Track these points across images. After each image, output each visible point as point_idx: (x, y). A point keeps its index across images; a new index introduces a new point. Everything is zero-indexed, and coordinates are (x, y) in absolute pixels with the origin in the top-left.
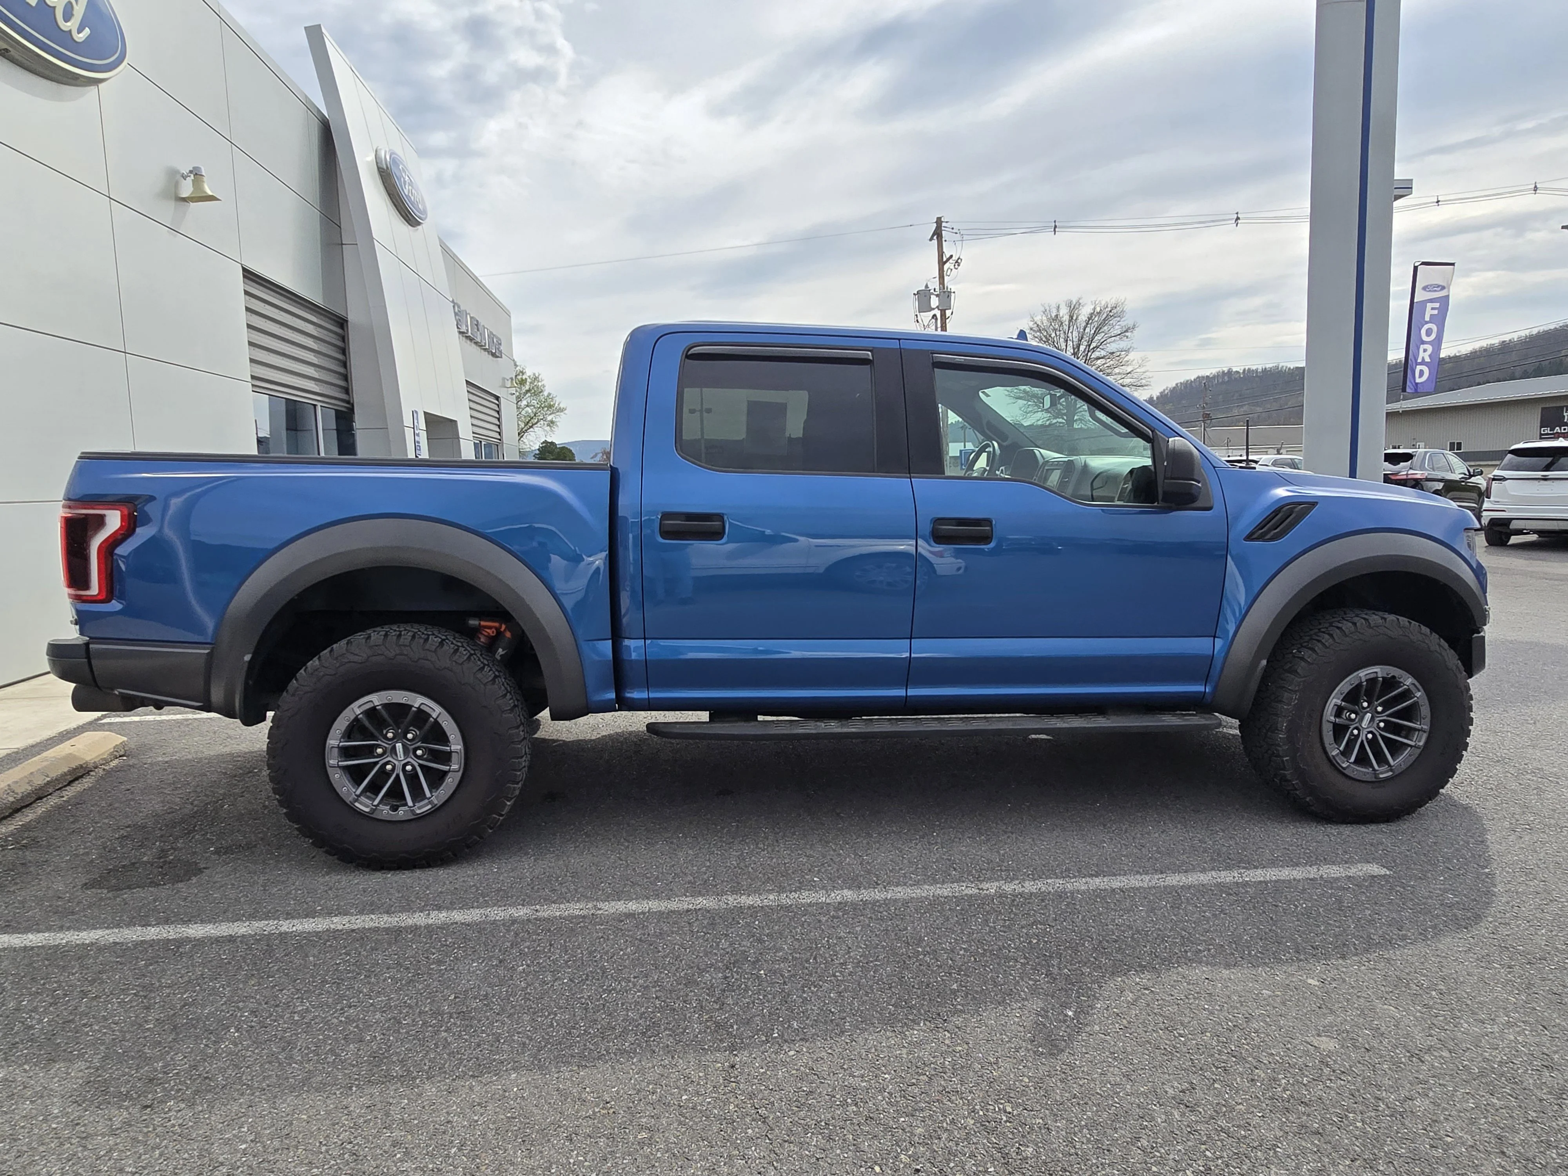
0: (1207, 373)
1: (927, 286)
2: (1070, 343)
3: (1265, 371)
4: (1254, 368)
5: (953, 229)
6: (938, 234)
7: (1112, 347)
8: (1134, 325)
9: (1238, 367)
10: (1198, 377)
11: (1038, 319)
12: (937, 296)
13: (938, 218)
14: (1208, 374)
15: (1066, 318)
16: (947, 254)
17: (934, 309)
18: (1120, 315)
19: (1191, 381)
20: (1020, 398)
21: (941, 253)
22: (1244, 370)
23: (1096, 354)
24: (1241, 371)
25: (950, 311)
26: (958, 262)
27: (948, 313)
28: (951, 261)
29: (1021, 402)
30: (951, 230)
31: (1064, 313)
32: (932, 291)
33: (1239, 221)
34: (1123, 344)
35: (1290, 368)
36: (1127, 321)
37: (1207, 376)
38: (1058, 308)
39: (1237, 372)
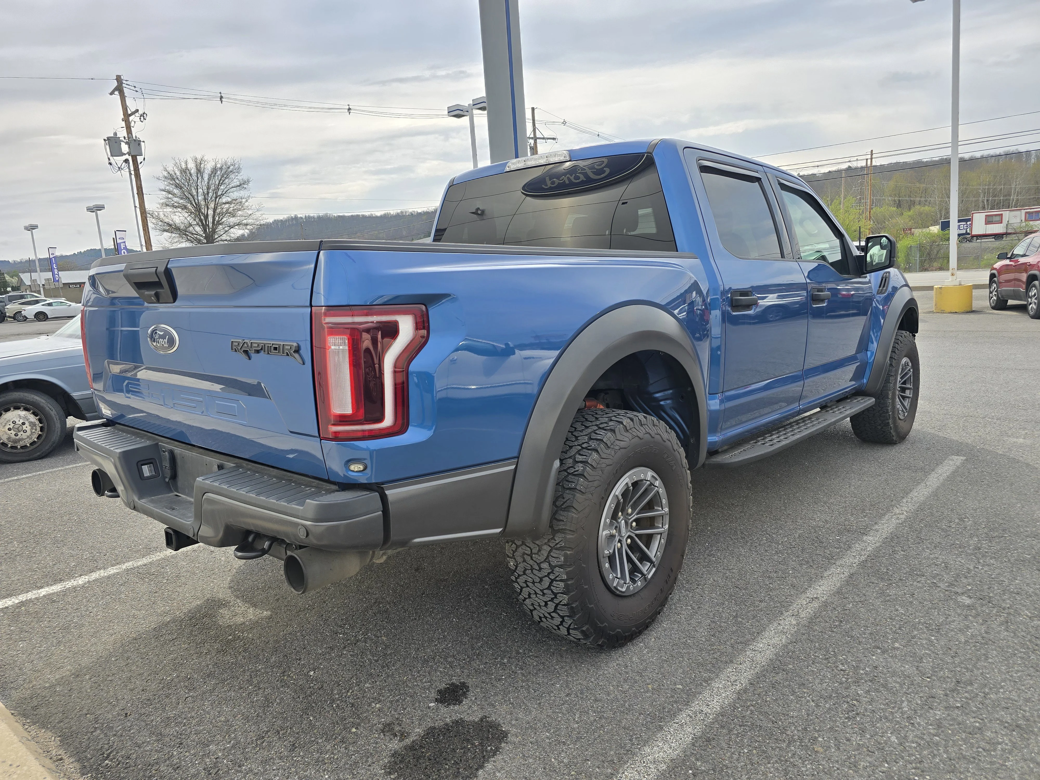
0: (281, 217)
1: (115, 134)
2: (200, 191)
3: (319, 217)
4: (312, 215)
5: (135, 87)
6: (119, 89)
7: (235, 194)
8: (248, 180)
9: (301, 214)
10: (275, 221)
11: (170, 169)
12: (126, 143)
13: (117, 76)
14: (282, 219)
15: (193, 171)
16: (131, 109)
17: (125, 154)
18: (239, 170)
19: (271, 223)
20: (167, 231)
21: (125, 107)
22: (306, 216)
23: (224, 199)
24: (304, 217)
25: (142, 157)
26: (143, 115)
27: (140, 159)
28: (137, 114)
29: (166, 234)
30: (133, 88)
31: (191, 165)
32: (123, 139)
33: (351, 111)
34: (242, 193)
35: (334, 216)
36: (243, 176)
37: (281, 220)
38: (186, 163)
39: (301, 218)
